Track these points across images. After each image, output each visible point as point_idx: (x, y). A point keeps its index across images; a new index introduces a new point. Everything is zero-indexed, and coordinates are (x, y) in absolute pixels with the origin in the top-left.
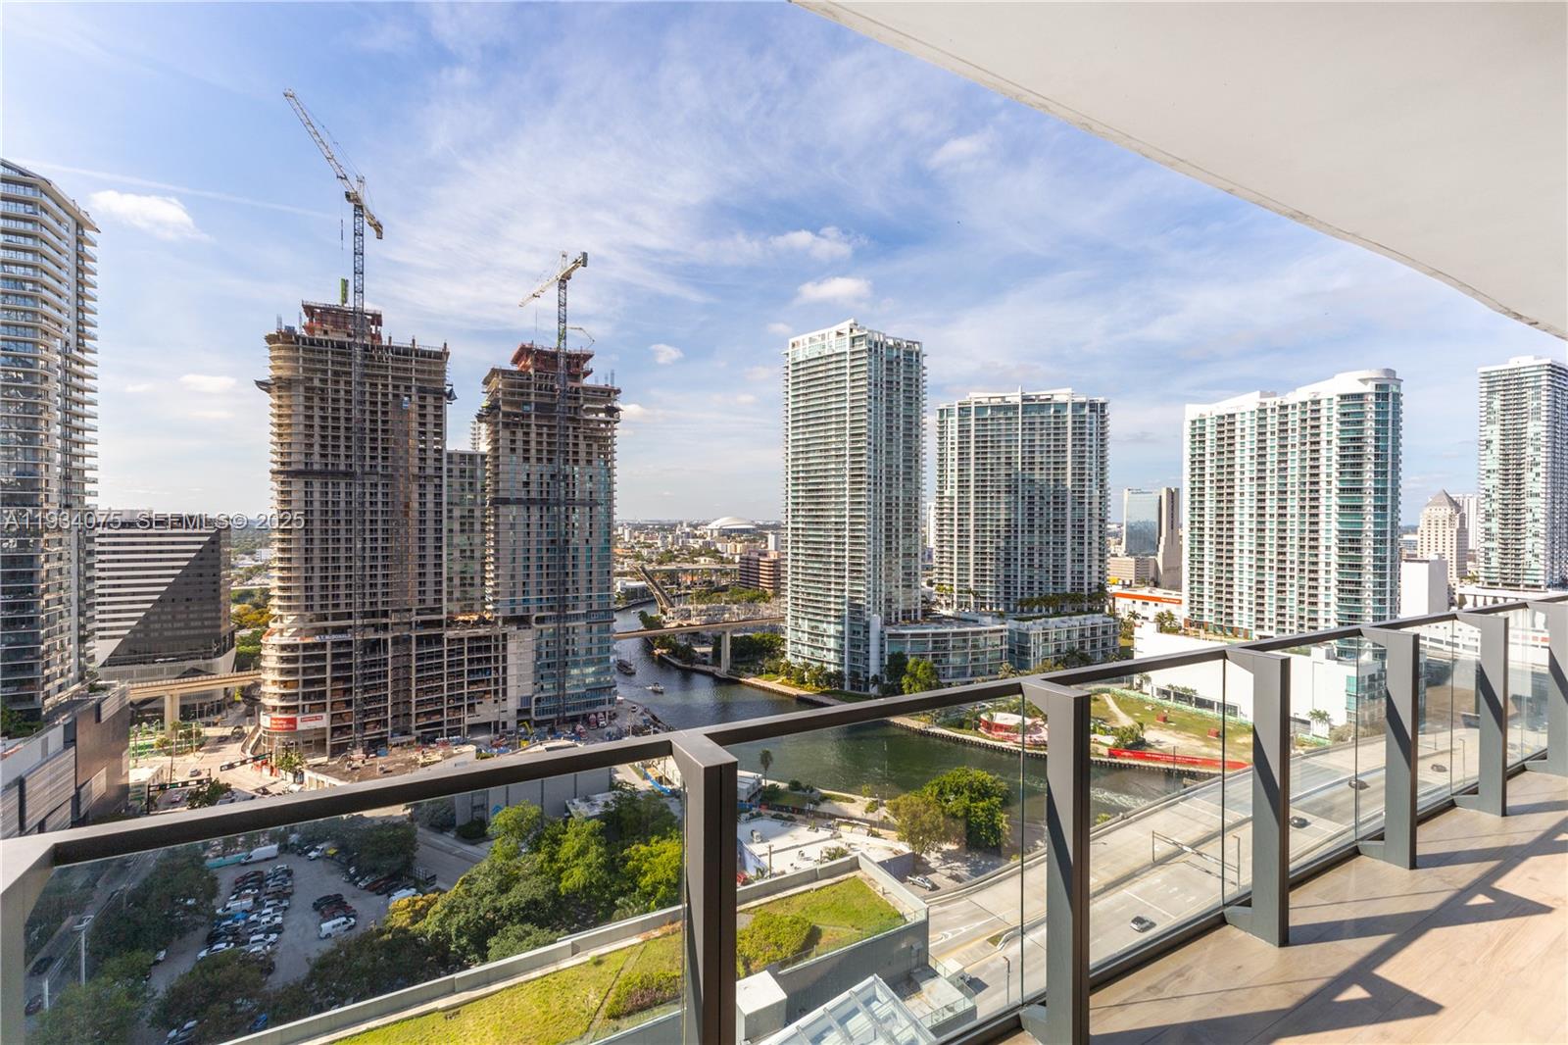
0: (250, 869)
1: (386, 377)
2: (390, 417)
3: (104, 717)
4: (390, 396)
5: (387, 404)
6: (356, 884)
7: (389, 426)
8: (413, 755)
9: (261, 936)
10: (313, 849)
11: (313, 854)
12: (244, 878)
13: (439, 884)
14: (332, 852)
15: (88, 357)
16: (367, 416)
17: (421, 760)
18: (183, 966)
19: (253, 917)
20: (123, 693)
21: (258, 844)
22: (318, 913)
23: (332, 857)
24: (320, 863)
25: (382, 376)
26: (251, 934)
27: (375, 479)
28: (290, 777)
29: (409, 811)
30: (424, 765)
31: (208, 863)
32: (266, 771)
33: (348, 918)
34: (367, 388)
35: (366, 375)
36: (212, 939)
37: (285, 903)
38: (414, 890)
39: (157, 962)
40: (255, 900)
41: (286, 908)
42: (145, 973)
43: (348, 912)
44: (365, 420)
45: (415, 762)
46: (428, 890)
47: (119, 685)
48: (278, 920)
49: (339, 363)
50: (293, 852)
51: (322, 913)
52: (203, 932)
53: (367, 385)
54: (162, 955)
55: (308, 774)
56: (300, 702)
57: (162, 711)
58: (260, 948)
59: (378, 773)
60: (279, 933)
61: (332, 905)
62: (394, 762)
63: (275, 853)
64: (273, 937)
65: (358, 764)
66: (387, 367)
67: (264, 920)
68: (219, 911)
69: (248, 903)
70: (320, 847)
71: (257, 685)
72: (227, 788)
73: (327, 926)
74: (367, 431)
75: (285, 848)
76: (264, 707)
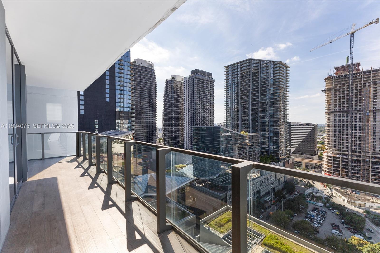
0: (316, 207)
1: (361, 81)
2: (362, 93)
3: (290, 163)
4: (362, 87)
5: (361, 89)
6: (344, 225)
7: (362, 96)
8: (369, 198)
9: (317, 223)
10: (333, 210)
11: (332, 211)
12: (315, 208)
13: (372, 240)
14: (338, 213)
15: (288, 93)
16: (354, 94)
17: (372, 200)
18: (300, 219)
19: (315, 218)
20: (293, 159)
21: (319, 202)
22: (332, 226)
23: (338, 214)
24: (334, 215)
25: (359, 81)
26: (315, 221)
27: (356, 112)
28: (329, 189)
29: (365, 214)
30: (372, 202)
31: (307, 200)
32: (323, 186)
33: (340, 232)
34: (354, 86)
35: (353, 82)
36: (306, 217)
37: (323, 219)
38: (363, 238)
39: (295, 215)
40: (317, 214)
41: (323, 220)
42: (293, 216)
43: (340, 231)
44: (353, 95)
45: (369, 200)
46: (368, 240)
47: (293, 157)
48: (321, 222)
49: (345, 81)
50: (327, 208)
51: (333, 227)
52: (304, 215)
53: (354, 85)
54: (296, 215)
55: (333, 190)
56: (332, 171)
57: (302, 165)
58: (316, 226)
59: (355, 198)
60: (321, 225)
61: (335, 227)
62: (361, 197)
63: (322, 206)
64: (319, 225)
65: (349, 193)
66: (361, 78)
67: (318, 220)
68: (308, 212)
69: (315, 214)
70: (335, 210)
71: (322, 164)
72: (313, 186)
73: (333, 231)
74: (354, 98)
75: (325, 206)
76: (323, 170)
